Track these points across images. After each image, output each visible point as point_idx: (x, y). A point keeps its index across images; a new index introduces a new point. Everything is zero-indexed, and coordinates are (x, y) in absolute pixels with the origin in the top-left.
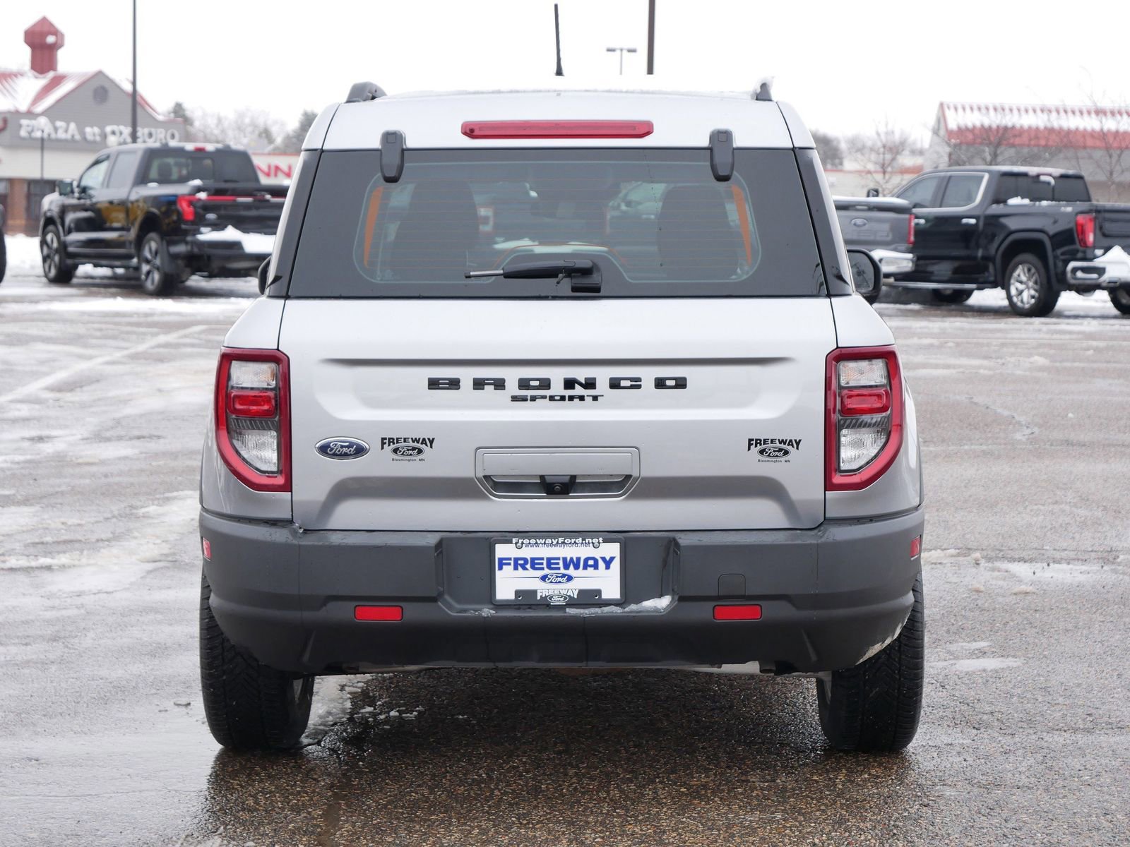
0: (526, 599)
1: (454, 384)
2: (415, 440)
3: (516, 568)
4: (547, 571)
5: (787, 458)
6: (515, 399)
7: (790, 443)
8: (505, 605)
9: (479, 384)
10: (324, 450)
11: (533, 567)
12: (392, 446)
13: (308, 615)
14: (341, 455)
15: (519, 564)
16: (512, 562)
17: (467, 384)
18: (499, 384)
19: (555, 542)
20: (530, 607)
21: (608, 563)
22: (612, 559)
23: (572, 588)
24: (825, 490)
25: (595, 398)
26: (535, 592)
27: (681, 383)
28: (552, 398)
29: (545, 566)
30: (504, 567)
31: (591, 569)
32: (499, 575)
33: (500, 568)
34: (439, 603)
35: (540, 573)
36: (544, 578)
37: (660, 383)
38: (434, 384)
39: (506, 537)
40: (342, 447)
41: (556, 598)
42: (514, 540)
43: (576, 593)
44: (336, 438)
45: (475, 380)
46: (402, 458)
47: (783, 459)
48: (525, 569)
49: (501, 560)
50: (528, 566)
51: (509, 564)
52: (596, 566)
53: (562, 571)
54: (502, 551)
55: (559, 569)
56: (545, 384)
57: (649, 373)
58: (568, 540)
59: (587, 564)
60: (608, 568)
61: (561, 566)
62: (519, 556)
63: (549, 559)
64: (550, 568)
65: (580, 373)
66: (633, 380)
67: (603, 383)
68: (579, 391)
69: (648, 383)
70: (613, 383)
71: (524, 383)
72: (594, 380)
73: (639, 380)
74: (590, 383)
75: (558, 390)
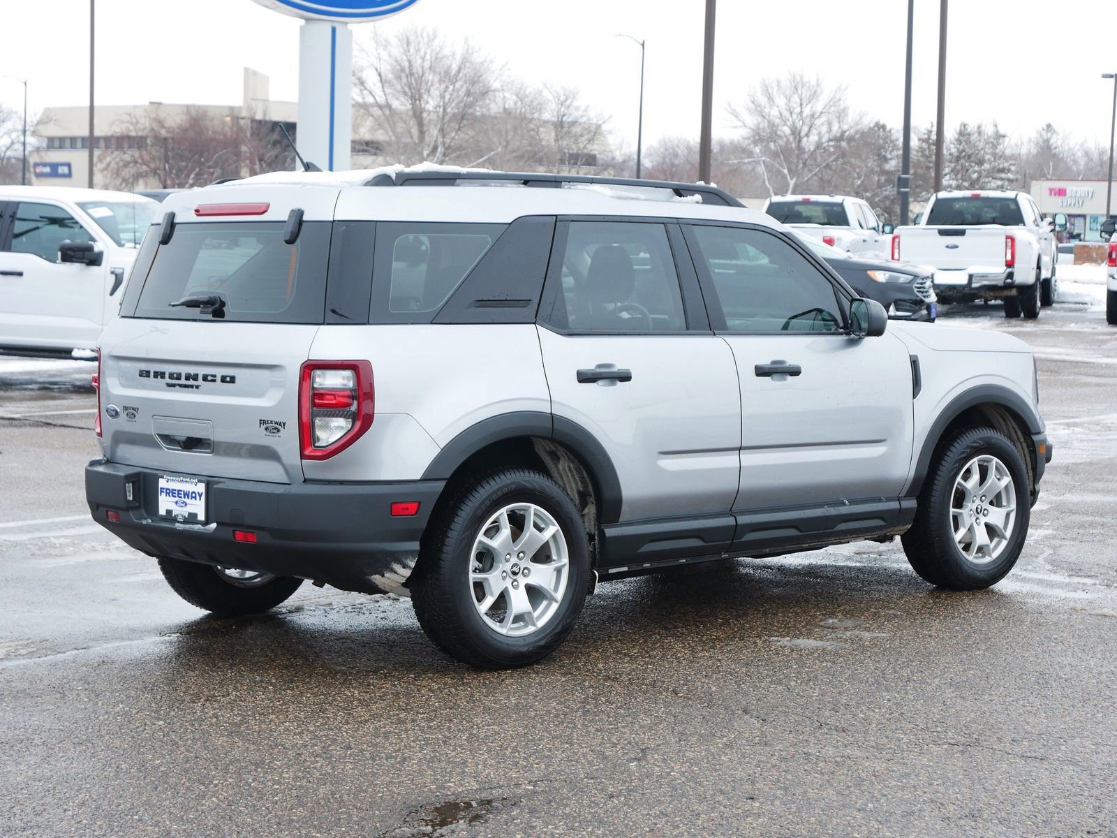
0: (170, 516)
1: (148, 374)
3: (166, 495)
4: (177, 499)
5: (279, 434)
6: (167, 385)
7: (280, 425)
8: (162, 519)
9: (156, 374)
10: (108, 412)
11: (173, 496)
14: (112, 416)
15: (168, 492)
18: (162, 375)
19: (179, 479)
20: (170, 520)
21: (200, 496)
22: (202, 493)
23: (185, 511)
24: (301, 459)
25: (197, 387)
26: (173, 511)
27: (233, 380)
28: (181, 386)
29: (176, 495)
30: (162, 494)
31: (193, 499)
32: (160, 498)
33: (160, 494)
34: (131, 513)
35: (175, 499)
36: (176, 503)
37: (223, 379)
38: (141, 373)
39: (162, 474)
40: (112, 410)
41: (179, 516)
42: (164, 476)
43: (188, 514)
44: (112, 406)
45: (154, 372)
47: (277, 435)
49: (161, 488)
51: (164, 492)
52: (196, 499)
53: (183, 499)
54: (162, 483)
56: (179, 376)
57: (220, 372)
58: (184, 480)
59: (192, 496)
60: (200, 499)
61: (182, 496)
62: (168, 487)
63: (179, 491)
64: (179, 497)
65: (192, 370)
66: (212, 376)
67: (200, 378)
68: (191, 382)
69: (219, 379)
70: (205, 378)
71: (171, 376)
72: (197, 375)
73: (215, 376)
74: (195, 377)
75: (183, 381)
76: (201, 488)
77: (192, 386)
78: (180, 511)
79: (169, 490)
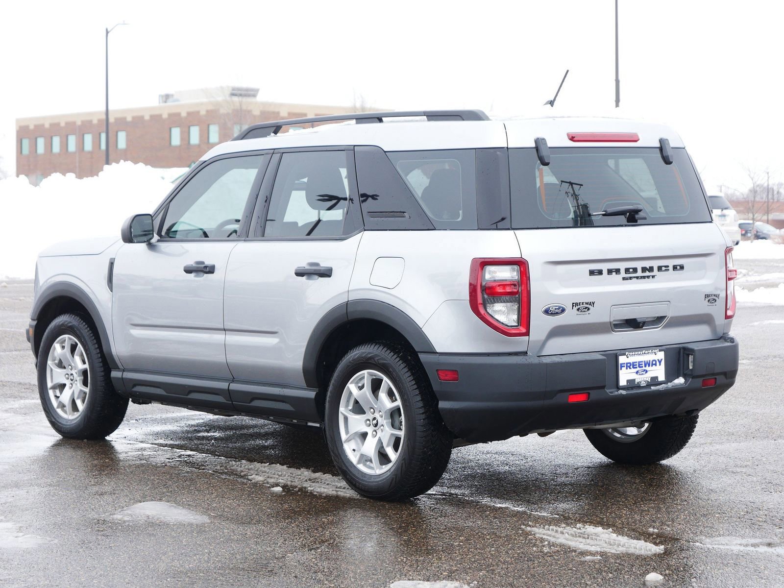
0: (632, 384)
1: (600, 272)
2: (587, 303)
3: (627, 369)
4: (638, 369)
6: (624, 279)
8: (624, 388)
9: (610, 272)
10: (547, 312)
11: (634, 368)
12: (577, 307)
13: (547, 402)
14: (555, 314)
15: (629, 366)
16: (625, 365)
17: (605, 272)
18: (618, 271)
19: (642, 353)
20: (632, 388)
21: (660, 362)
22: (662, 360)
23: (647, 377)
25: (653, 277)
26: (634, 380)
27: (682, 267)
28: (637, 278)
29: (637, 366)
30: (623, 368)
31: (654, 366)
32: (621, 372)
33: (621, 369)
34: (605, 389)
35: (635, 370)
36: (637, 372)
37: (675, 268)
38: (592, 273)
39: (623, 351)
40: (556, 309)
41: (642, 383)
42: (627, 353)
43: (650, 379)
44: (553, 305)
45: (608, 270)
46: (582, 313)
48: (630, 368)
49: (621, 364)
50: (631, 367)
51: (624, 366)
52: (656, 365)
53: (644, 368)
54: (622, 359)
55: (642, 367)
56: (635, 270)
57: (671, 263)
58: (646, 352)
59: (653, 363)
60: (660, 365)
61: (643, 365)
62: (629, 362)
63: (639, 362)
64: (640, 367)
65: (647, 264)
66: (665, 267)
67: (655, 269)
68: (647, 274)
69: (671, 268)
70: (660, 269)
71: (627, 270)
72: (653, 267)
73: (668, 266)
74: (651, 269)
75: (640, 273)
76: (661, 355)
77: (648, 277)
78: (642, 379)
79: (630, 363)
